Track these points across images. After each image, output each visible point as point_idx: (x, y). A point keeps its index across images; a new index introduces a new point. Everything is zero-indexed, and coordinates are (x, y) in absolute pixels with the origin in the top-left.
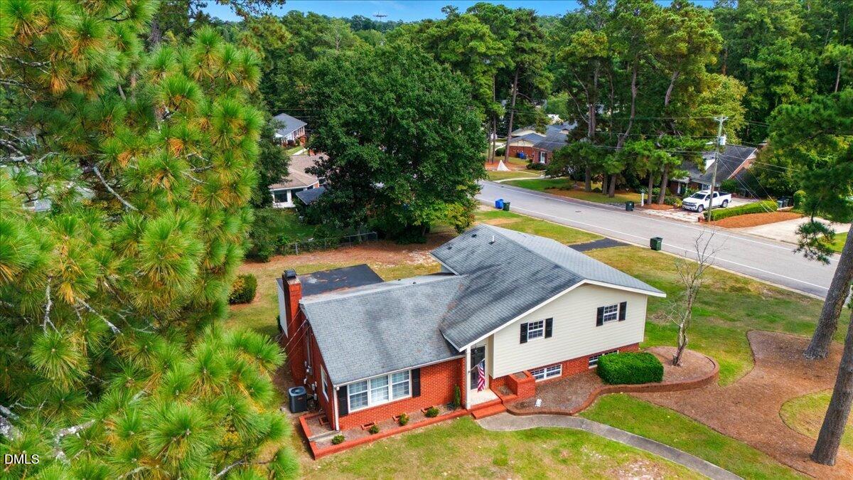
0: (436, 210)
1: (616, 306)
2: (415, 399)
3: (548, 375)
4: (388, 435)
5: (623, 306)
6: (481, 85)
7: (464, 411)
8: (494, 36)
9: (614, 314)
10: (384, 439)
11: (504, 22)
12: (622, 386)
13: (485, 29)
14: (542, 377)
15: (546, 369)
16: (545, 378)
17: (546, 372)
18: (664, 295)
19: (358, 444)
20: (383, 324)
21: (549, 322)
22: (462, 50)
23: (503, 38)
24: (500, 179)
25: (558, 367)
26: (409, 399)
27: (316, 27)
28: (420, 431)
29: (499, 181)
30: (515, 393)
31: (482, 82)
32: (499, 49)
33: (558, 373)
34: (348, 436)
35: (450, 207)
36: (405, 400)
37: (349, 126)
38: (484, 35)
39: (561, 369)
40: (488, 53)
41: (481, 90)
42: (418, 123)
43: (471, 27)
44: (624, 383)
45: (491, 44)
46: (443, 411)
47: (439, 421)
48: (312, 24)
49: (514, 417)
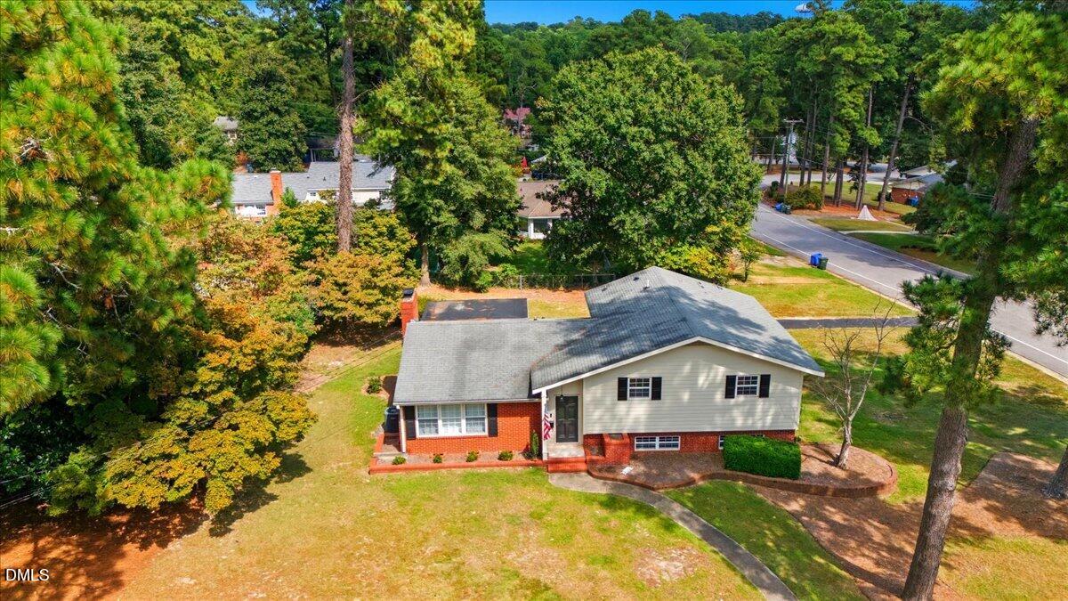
0: (673, 254)
1: (756, 378)
2: (491, 438)
3: (661, 446)
4: (450, 467)
5: (766, 380)
6: (844, 104)
7: (540, 462)
8: (871, 39)
9: (752, 388)
10: (443, 471)
11: (889, 20)
12: (742, 474)
13: (859, 30)
14: (654, 446)
15: (657, 438)
16: (657, 448)
17: (657, 442)
18: (823, 375)
19: (416, 469)
20: (475, 355)
21: (657, 382)
22: (824, 58)
23: (886, 41)
24: (848, 230)
25: (676, 439)
26: (485, 437)
27: (662, 29)
28: (484, 470)
29: (846, 233)
30: (604, 456)
31: (844, 100)
32: (876, 56)
33: (676, 446)
34: (410, 460)
35: (695, 250)
36: (479, 437)
37: (578, 148)
38: (856, 37)
39: (679, 442)
40: (857, 61)
41: (843, 111)
42: (654, 146)
43: (837, 28)
44: (745, 471)
45: (865, 49)
46: (518, 457)
47: (507, 466)
48: (657, 26)
49: (591, 478)
